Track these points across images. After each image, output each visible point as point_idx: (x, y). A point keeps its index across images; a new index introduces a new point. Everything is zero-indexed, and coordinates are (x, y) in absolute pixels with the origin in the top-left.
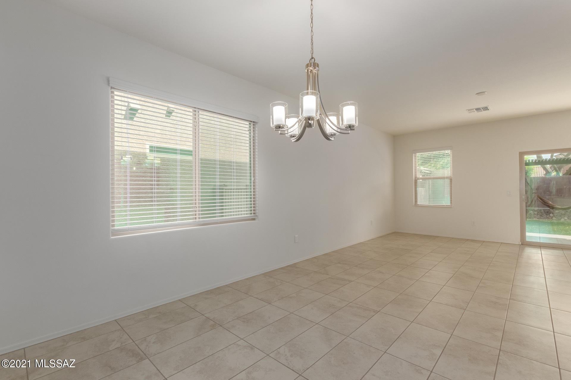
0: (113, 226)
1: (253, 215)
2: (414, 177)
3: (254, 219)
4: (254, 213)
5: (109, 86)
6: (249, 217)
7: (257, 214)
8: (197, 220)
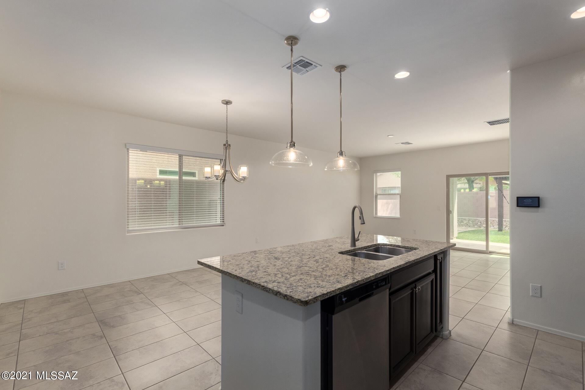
0: (128, 228)
1: (222, 222)
2: (374, 193)
3: (223, 226)
4: (223, 222)
5: (126, 148)
6: (219, 224)
7: (225, 222)
8: (181, 225)
